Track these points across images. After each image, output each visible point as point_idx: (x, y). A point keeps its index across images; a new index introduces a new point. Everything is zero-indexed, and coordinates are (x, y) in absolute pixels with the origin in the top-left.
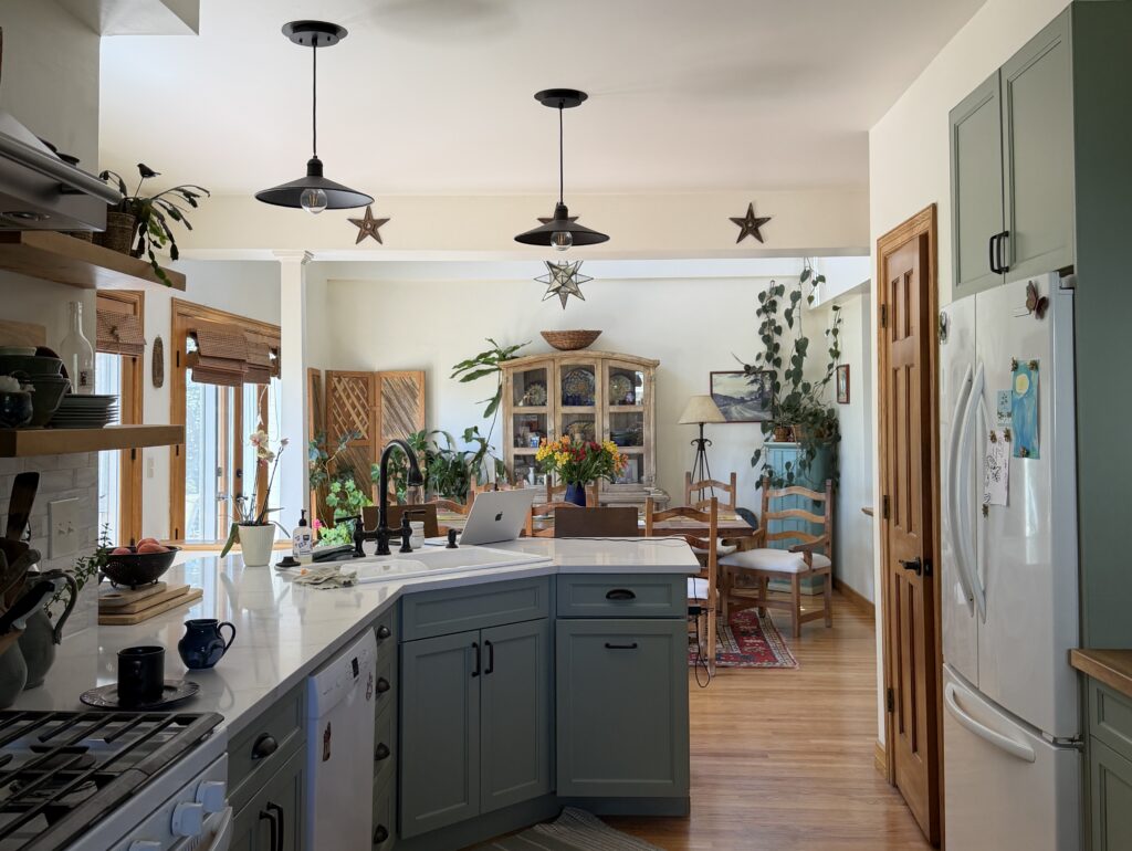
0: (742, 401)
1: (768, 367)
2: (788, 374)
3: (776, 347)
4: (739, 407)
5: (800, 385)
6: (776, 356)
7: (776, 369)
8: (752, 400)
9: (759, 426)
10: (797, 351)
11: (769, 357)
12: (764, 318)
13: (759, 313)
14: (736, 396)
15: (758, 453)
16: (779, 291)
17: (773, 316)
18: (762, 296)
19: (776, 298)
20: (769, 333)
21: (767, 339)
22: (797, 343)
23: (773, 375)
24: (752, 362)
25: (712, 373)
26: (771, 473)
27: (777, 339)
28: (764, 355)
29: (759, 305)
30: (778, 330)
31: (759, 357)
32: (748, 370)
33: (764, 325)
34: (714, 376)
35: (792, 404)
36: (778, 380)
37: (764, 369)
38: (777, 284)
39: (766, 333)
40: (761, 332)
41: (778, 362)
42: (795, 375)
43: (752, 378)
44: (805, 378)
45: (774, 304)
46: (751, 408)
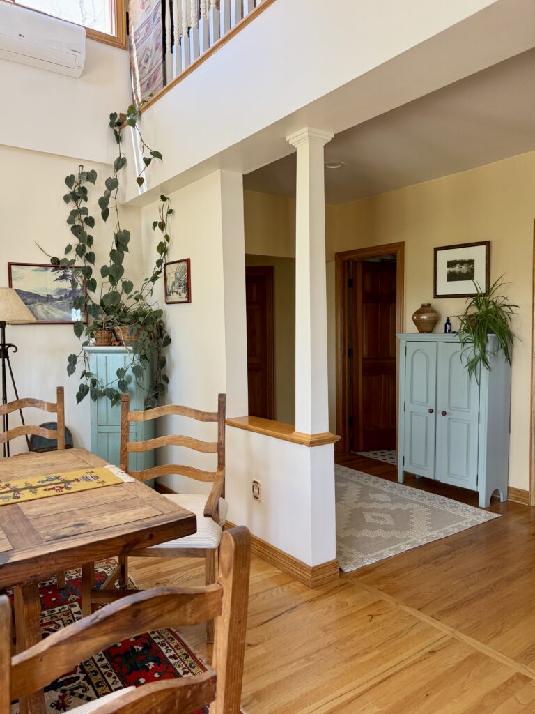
0: (48, 299)
1: (80, 262)
2: (105, 271)
3: (90, 240)
4: (45, 306)
5: (120, 284)
6: (88, 250)
7: (88, 264)
8: (61, 298)
9: (71, 328)
10: (117, 245)
11: (80, 251)
12: (72, 206)
13: (67, 199)
14: (41, 294)
15: (73, 360)
16: (91, 177)
17: (83, 204)
18: (69, 181)
19: (87, 185)
20: (80, 224)
21: (77, 231)
22: (117, 236)
23: (87, 272)
24: (61, 256)
25: (10, 265)
26: (94, 382)
27: (88, 230)
28: (74, 248)
29: (67, 191)
30: (90, 222)
31: (68, 249)
32: (56, 264)
33: (74, 213)
34: (13, 268)
35: (111, 305)
36: (92, 277)
37: (76, 264)
38: (87, 169)
39: (77, 223)
40: (70, 221)
41: (91, 257)
42: (114, 273)
43: (61, 273)
44: (126, 277)
45: (84, 190)
46: (60, 308)
